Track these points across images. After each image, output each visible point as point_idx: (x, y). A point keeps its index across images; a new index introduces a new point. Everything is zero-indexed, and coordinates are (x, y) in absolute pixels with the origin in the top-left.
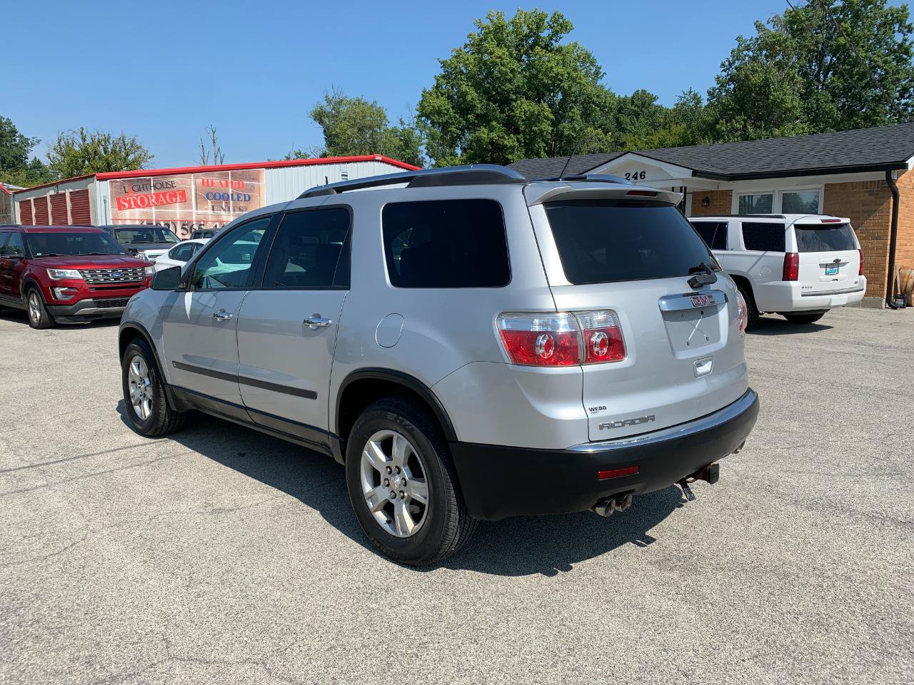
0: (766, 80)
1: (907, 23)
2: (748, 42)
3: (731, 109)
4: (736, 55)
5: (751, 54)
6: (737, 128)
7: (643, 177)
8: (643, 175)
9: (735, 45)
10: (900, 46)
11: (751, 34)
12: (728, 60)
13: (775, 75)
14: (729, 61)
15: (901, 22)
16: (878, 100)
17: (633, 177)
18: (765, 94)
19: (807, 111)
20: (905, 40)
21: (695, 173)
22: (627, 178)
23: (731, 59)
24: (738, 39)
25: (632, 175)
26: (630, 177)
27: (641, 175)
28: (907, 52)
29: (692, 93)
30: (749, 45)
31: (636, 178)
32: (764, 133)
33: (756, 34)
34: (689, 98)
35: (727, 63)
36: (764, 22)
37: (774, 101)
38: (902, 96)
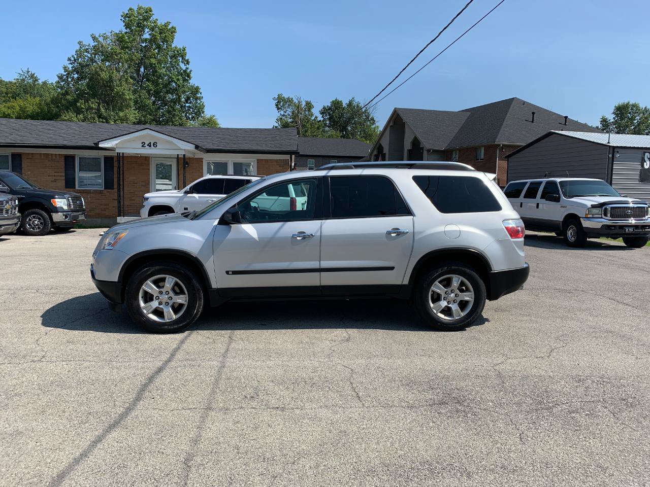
0: (111, 77)
1: (186, 58)
2: (87, 47)
3: (86, 94)
4: (79, 53)
5: (89, 55)
6: (93, 108)
7: (155, 146)
8: (155, 145)
9: (78, 47)
10: (185, 71)
11: (90, 43)
12: (73, 56)
13: (116, 76)
14: (74, 58)
15: (183, 57)
16: (174, 102)
17: (148, 145)
18: (110, 87)
19: (136, 102)
20: (187, 68)
21: (197, 147)
22: (142, 146)
23: (75, 56)
24: (80, 43)
25: (147, 143)
26: (146, 145)
27: (154, 145)
28: (189, 76)
29: (30, 73)
30: (87, 49)
31: (150, 146)
32: (112, 113)
33: (93, 44)
34: (27, 76)
35: (72, 59)
36: (97, 36)
37: (118, 93)
38: (186, 101)
